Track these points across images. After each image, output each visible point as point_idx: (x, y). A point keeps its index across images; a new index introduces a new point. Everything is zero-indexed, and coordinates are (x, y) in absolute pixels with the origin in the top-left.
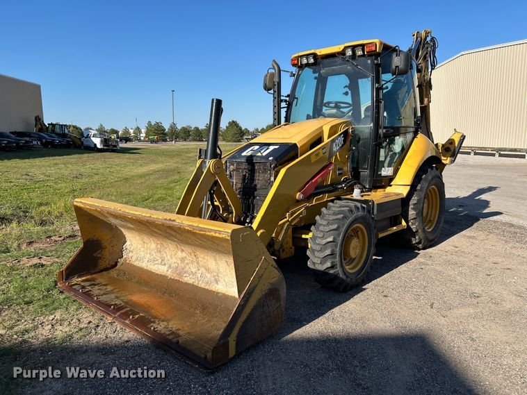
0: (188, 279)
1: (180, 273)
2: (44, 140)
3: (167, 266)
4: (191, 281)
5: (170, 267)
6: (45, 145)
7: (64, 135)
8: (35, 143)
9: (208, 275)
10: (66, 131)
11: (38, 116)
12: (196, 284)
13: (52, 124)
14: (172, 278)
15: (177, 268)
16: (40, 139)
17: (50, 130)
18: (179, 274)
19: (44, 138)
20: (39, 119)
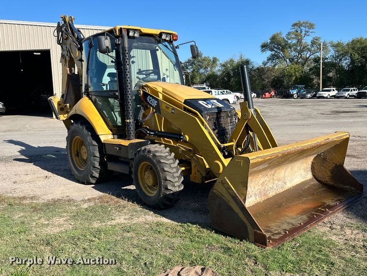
0: (271, 194)
1: (264, 193)
3: (253, 196)
4: (274, 194)
5: (256, 195)
9: (280, 183)
12: (278, 193)
14: (263, 200)
15: (260, 192)
18: (265, 195)
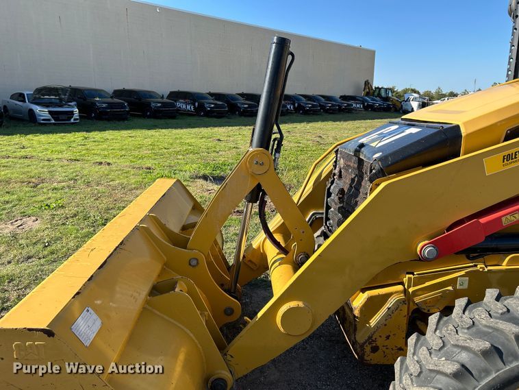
2: (366, 104)
6: (366, 108)
7: (387, 99)
8: (358, 106)
10: (390, 95)
11: (368, 81)
13: (378, 88)
16: (363, 102)
17: (376, 94)
19: (367, 101)
20: (367, 83)
